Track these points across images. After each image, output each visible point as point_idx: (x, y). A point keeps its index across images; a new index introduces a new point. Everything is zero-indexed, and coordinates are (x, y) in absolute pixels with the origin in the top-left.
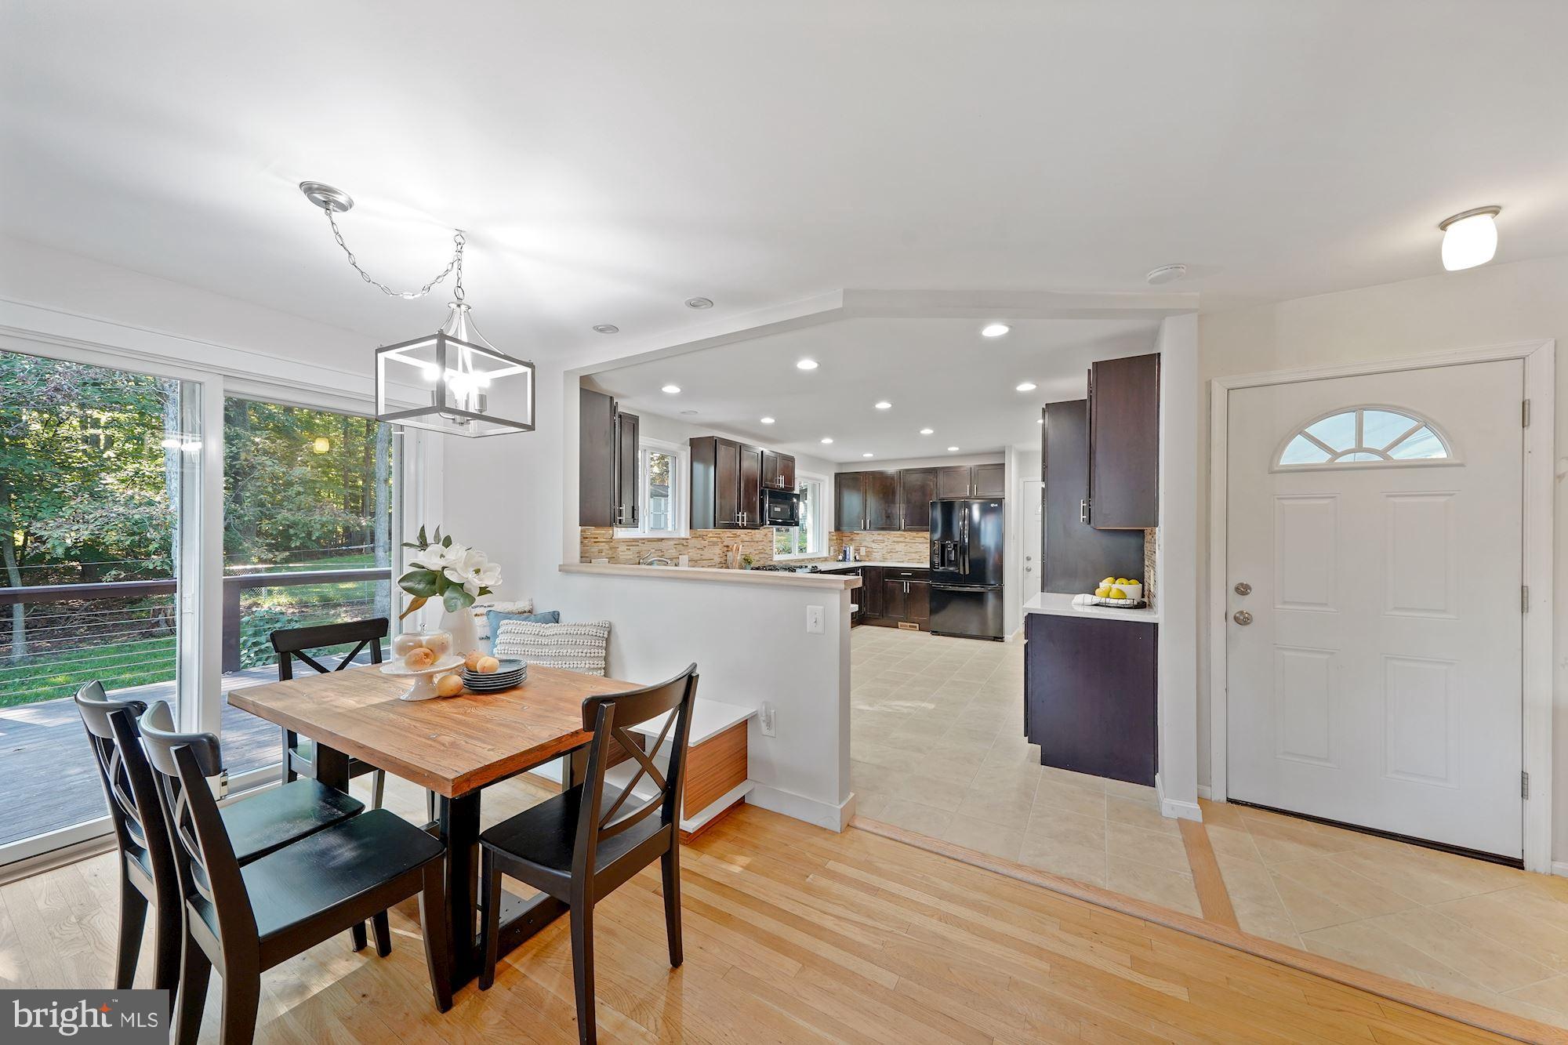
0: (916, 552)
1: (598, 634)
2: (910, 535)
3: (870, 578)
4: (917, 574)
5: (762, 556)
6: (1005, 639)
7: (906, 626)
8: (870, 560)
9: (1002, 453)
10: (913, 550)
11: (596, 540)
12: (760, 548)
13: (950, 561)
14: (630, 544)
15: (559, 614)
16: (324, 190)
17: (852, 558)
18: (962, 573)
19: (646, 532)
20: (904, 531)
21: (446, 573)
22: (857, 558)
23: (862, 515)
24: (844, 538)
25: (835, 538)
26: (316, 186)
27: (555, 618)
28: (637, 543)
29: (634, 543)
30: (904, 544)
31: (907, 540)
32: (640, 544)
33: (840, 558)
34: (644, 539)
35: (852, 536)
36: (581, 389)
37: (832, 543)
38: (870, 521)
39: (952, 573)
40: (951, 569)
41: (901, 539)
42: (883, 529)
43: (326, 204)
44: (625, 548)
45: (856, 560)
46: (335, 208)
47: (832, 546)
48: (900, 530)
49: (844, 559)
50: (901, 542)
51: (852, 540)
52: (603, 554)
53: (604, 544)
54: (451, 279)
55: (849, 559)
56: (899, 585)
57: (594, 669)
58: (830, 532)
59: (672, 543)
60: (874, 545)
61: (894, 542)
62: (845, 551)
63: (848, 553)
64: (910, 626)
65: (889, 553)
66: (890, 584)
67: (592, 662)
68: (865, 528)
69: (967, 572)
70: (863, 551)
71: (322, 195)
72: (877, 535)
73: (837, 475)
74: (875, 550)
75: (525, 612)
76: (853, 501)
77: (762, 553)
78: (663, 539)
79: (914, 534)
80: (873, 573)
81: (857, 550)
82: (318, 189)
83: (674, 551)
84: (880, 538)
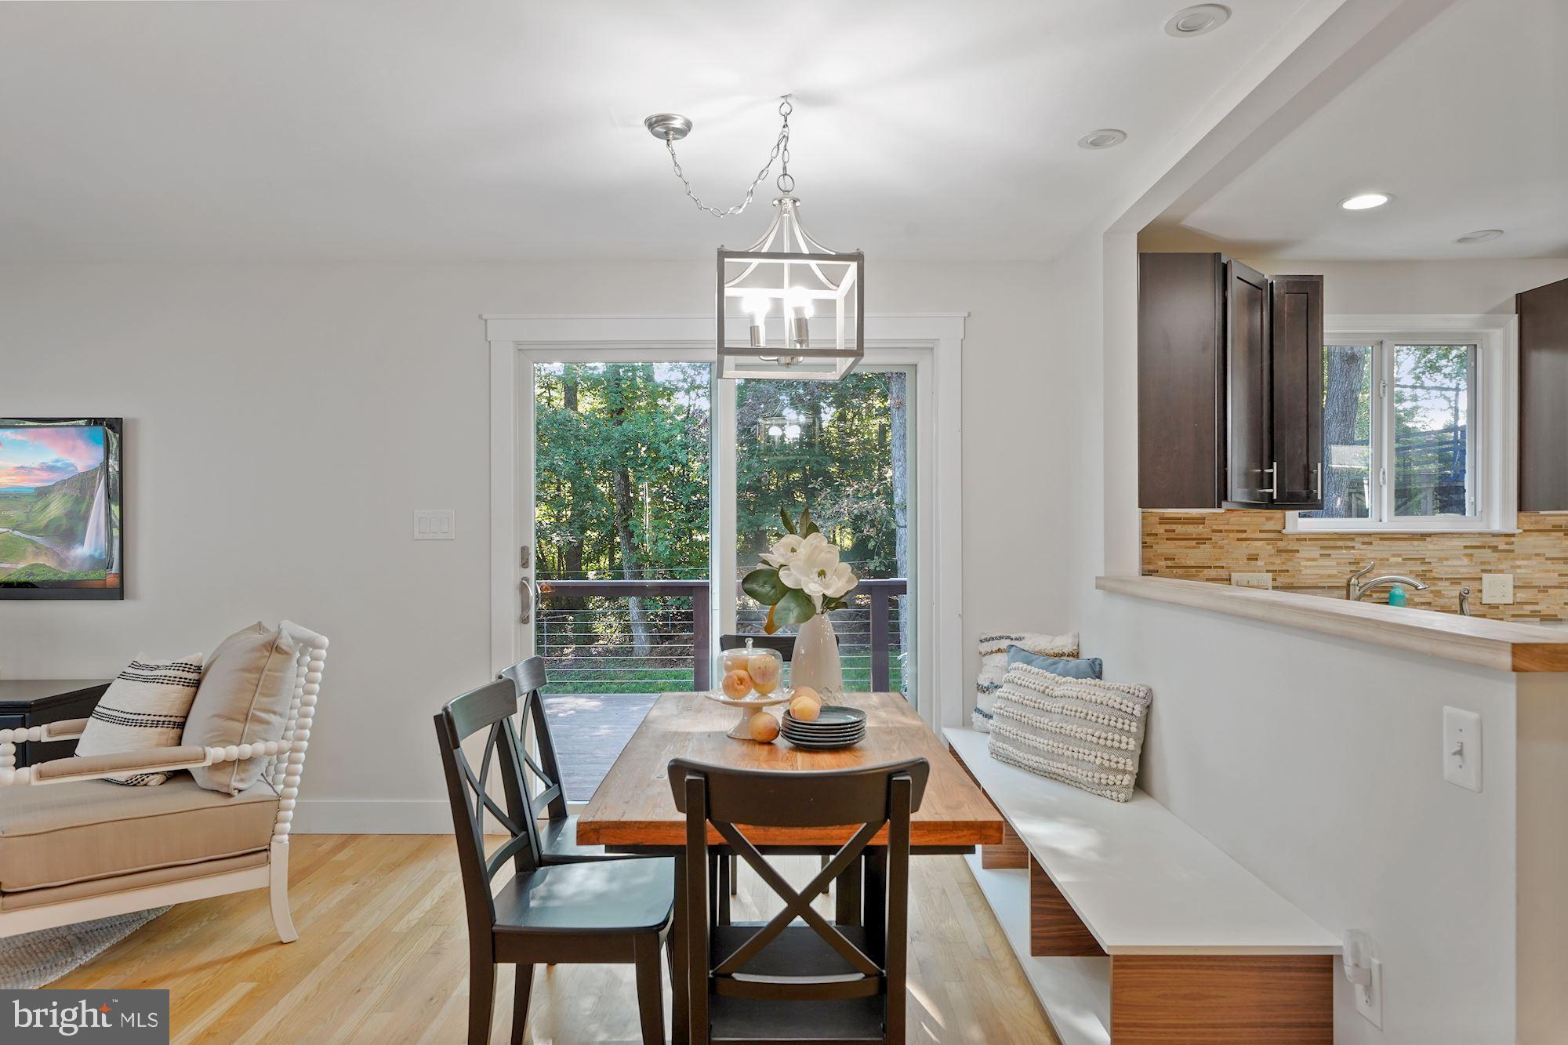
1: (1124, 708)
11: (1244, 536)
14: (1326, 543)
15: (1101, 665)
16: (662, 120)
19: (1385, 519)
21: (781, 573)
26: (654, 119)
27: (1096, 670)
28: (1350, 544)
29: (1340, 543)
32: (1358, 546)
34: (1370, 535)
36: (1142, 257)
43: (665, 135)
44: (1316, 553)
46: (676, 136)
52: (1260, 563)
53: (1260, 543)
54: (776, 168)
57: (1110, 769)
59: (1458, 543)
67: (1106, 757)
71: (660, 126)
75: (1063, 655)
78: (1430, 535)
82: (656, 122)
83: (1466, 561)
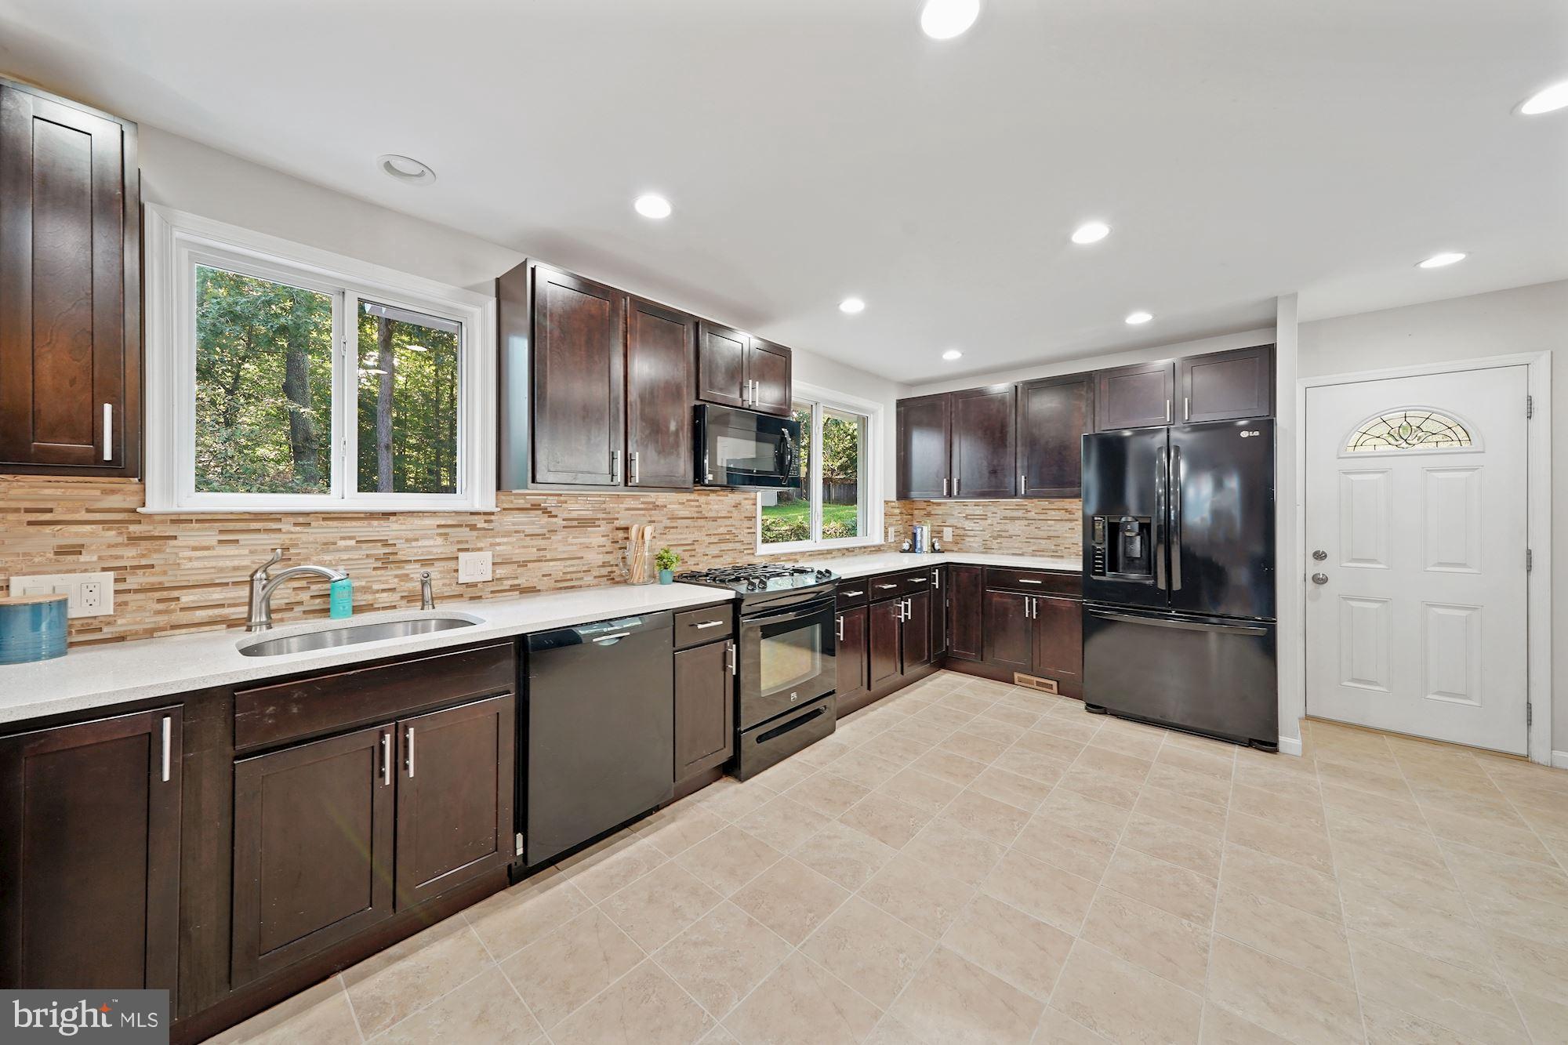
0: (1049, 538)
2: (1036, 507)
3: (958, 586)
4: (1052, 581)
5: (724, 546)
6: (1281, 746)
7: (1030, 682)
8: (960, 550)
9: (1272, 325)
10: (1041, 534)
11: (47, 517)
12: (722, 530)
13: (1131, 562)
14: (229, 526)
17: (926, 547)
18: (1162, 585)
19: (347, 496)
20: (1026, 497)
22: (937, 546)
23: (944, 470)
24: (916, 512)
25: (897, 511)
28: (274, 526)
29: (257, 526)
30: (1026, 522)
31: (1029, 515)
32: (287, 528)
33: (906, 546)
35: (929, 509)
37: (892, 520)
38: (959, 482)
39: (1135, 585)
40: (1134, 576)
41: (1020, 514)
42: (983, 495)
44: (211, 539)
45: (934, 550)
47: (891, 525)
48: (1016, 495)
49: (913, 549)
50: (1018, 518)
51: (929, 515)
53: (87, 528)
55: (921, 549)
56: (1015, 602)
58: (886, 502)
59: (431, 522)
60: (968, 525)
61: (1005, 518)
62: (915, 535)
63: (919, 538)
64: (1038, 684)
65: (995, 538)
66: (995, 599)
68: (950, 494)
69: (1177, 585)
70: (948, 534)
72: (976, 507)
73: (900, 403)
74: (971, 533)
76: (927, 446)
77: (728, 541)
79: (1045, 503)
80: (964, 576)
81: (937, 533)
83: (439, 541)
84: (979, 511)
